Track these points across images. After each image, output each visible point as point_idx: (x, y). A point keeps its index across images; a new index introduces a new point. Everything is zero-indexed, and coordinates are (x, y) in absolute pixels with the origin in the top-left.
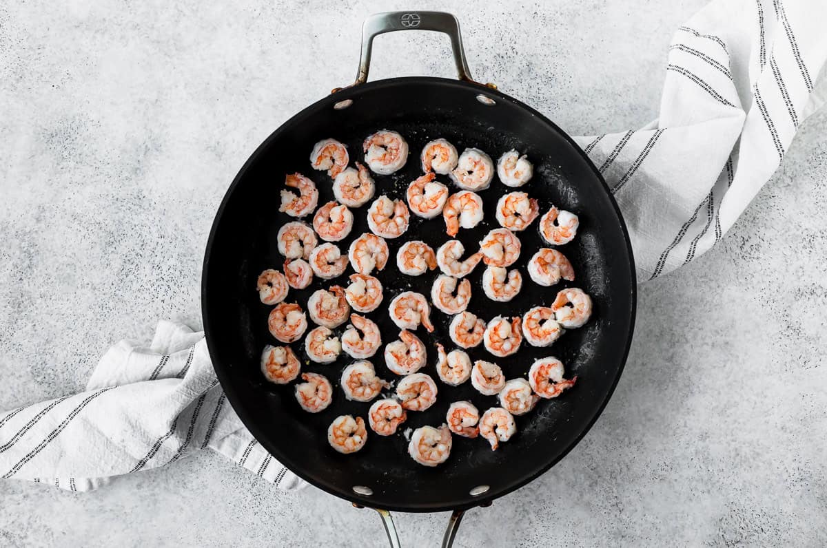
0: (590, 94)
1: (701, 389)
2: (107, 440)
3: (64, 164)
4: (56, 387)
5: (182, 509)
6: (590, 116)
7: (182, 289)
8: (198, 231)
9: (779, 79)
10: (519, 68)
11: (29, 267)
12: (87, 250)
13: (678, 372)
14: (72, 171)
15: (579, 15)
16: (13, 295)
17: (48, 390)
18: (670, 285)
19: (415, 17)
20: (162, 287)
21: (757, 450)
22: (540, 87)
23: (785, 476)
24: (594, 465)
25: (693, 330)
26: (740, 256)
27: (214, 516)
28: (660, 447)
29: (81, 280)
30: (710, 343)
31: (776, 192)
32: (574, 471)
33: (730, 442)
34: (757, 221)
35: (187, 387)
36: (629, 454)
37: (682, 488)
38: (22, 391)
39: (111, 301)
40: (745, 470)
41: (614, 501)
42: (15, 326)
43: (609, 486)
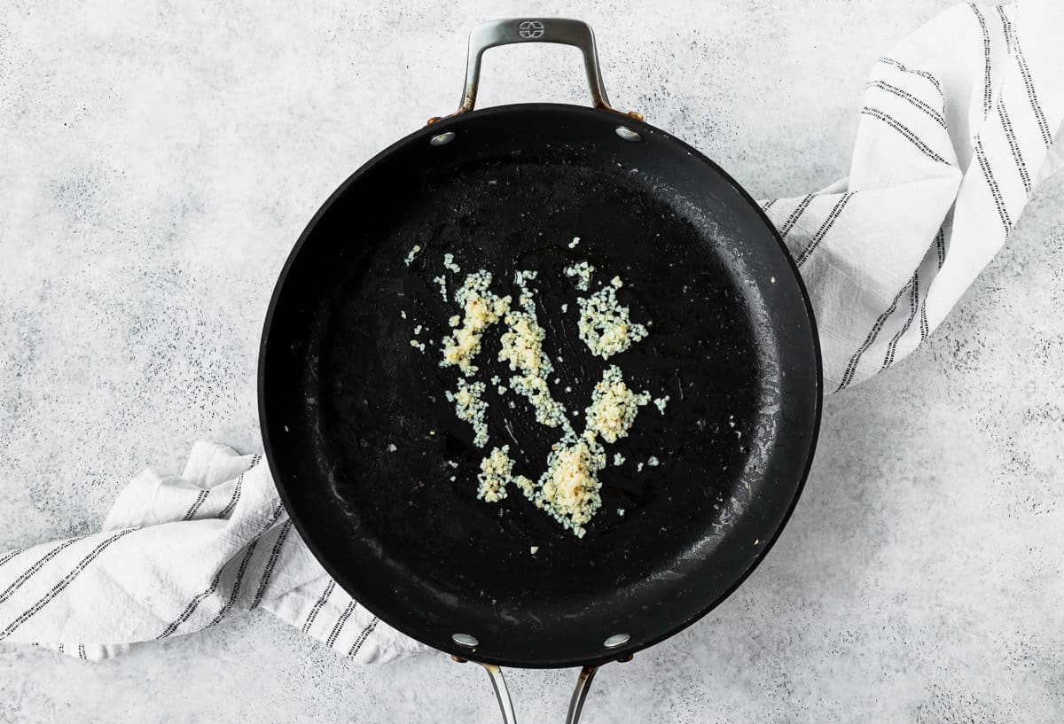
0: (763, 150)
1: (898, 536)
2: (128, 597)
3: (78, 226)
4: (61, 516)
5: (221, 677)
6: (762, 178)
7: (228, 392)
8: (250, 317)
9: (1008, 129)
10: (671, 114)
11: (30, 360)
12: (105, 338)
13: (869, 515)
14: (87, 236)
15: (751, 46)
16: (9, 394)
17: (51, 518)
18: (861, 401)
19: (537, 25)
20: (201, 388)
21: (969, 619)
22: (698, 139)
23: (1004, 653)
24: (757, 632)
25: (889, 461)
26: (953, 366)
27: (263, 686)
28: (842, 611)
29: (96, 378)
30: (911, 479)
31: (1002, 282)
32: (730, 639)
33: (934, 607)
34: (977, 320)
35: (232, 533)
36: (803, 619)
37: (870, 665)
38: (17, 520)
39: (134, 405)
40: (952, 643)
41: (781, 680)
42: (10, 435)
43: (776, 660)
